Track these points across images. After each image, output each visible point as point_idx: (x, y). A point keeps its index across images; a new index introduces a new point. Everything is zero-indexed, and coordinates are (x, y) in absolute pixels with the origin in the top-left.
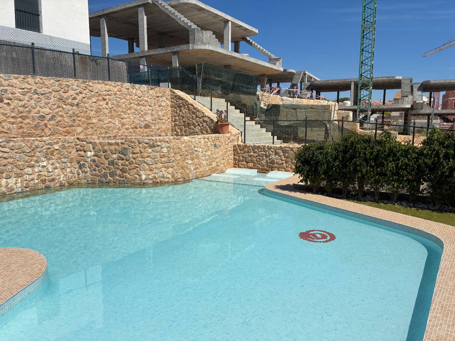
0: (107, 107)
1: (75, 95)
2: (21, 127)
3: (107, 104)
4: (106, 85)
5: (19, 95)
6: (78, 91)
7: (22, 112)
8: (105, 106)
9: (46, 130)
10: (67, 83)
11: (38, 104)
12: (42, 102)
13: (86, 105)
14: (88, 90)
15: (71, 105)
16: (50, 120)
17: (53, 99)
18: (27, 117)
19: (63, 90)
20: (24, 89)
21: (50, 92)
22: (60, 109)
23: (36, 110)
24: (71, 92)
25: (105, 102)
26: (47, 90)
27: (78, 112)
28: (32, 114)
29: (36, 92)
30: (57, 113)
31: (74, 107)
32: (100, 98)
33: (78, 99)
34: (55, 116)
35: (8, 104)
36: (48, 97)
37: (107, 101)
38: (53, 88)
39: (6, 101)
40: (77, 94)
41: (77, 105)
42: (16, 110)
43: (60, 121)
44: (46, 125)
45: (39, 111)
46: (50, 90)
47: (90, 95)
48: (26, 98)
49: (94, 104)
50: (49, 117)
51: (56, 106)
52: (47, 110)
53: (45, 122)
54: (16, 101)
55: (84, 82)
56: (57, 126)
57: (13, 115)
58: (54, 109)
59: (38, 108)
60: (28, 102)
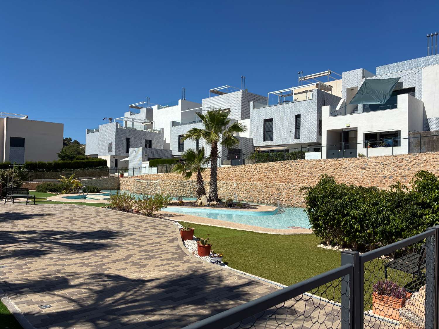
0: (433, 169)
1: (407, 164)
2: (373, 182)
3: (434, 167)
4: (434, 154)
5: (373, 166)
6: (409, 161)
7: (374, 174)
8: (432, 169)
9: (386, 184)
10: (402, 157)
11: (384, 170)
12: (386, 169)
13: (415, 169)
14: (417, 160)
15: (403, 169)
16: (389, 178)
17: (392, 166)
18: (376, 177)
19: (398, 162)
20: (376, 163)
21: (390, 163)
22: (396, 172)
23: (381, 173)
24: (404, 162)
25: (432, 166)
26: (388, 162)
27: (409, 174)
28: (380, 175)
29: (382, 164)
30: (394, 174)
31: (406, 171)
32: (428, 164)
33: (409, 166)
34: (393, 176)
35: (368, 170)
36: (389, 166)
37: (435, 165)
38: (392, 161)
39: (367, 169)
40: (409, 163)
41: (408, 169)
42: (371, 173)
43: (395, 179)
44: (387, 181)
45: (383, 174)
46: (390, 162)
47: (419, 163)
48: (377, 167)
49: (422, 168)
50: (388, 177)
51: (394, 171)
52: (388, 173)
53: (387, 179)
54: (372, 169)
55: (414, 155)
56: (394, 182)
57: (369, 176)
58: (393, 172)
59: (383, 172)
60: (378, 169)
